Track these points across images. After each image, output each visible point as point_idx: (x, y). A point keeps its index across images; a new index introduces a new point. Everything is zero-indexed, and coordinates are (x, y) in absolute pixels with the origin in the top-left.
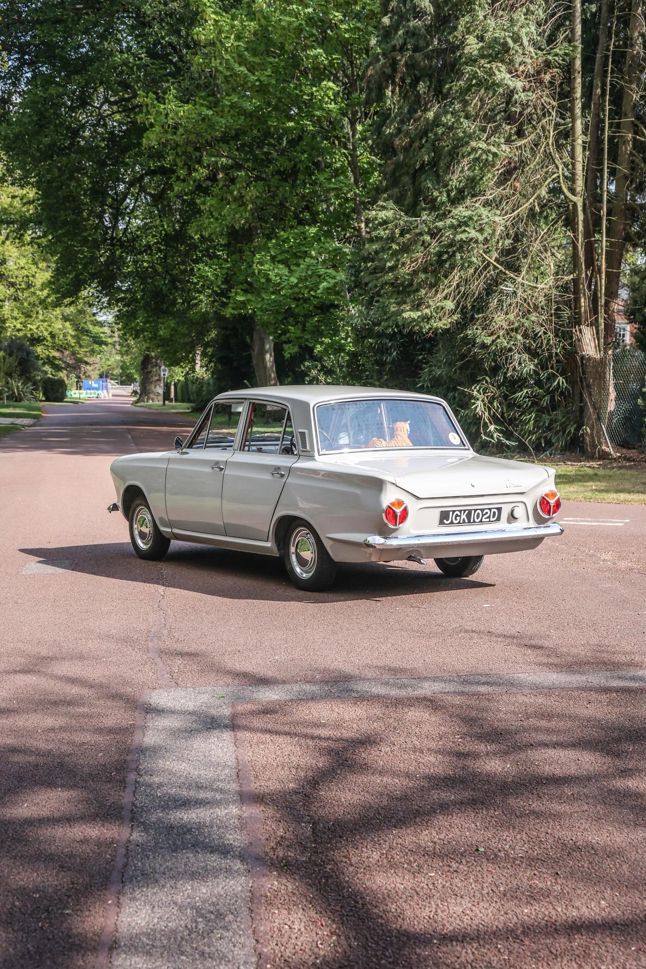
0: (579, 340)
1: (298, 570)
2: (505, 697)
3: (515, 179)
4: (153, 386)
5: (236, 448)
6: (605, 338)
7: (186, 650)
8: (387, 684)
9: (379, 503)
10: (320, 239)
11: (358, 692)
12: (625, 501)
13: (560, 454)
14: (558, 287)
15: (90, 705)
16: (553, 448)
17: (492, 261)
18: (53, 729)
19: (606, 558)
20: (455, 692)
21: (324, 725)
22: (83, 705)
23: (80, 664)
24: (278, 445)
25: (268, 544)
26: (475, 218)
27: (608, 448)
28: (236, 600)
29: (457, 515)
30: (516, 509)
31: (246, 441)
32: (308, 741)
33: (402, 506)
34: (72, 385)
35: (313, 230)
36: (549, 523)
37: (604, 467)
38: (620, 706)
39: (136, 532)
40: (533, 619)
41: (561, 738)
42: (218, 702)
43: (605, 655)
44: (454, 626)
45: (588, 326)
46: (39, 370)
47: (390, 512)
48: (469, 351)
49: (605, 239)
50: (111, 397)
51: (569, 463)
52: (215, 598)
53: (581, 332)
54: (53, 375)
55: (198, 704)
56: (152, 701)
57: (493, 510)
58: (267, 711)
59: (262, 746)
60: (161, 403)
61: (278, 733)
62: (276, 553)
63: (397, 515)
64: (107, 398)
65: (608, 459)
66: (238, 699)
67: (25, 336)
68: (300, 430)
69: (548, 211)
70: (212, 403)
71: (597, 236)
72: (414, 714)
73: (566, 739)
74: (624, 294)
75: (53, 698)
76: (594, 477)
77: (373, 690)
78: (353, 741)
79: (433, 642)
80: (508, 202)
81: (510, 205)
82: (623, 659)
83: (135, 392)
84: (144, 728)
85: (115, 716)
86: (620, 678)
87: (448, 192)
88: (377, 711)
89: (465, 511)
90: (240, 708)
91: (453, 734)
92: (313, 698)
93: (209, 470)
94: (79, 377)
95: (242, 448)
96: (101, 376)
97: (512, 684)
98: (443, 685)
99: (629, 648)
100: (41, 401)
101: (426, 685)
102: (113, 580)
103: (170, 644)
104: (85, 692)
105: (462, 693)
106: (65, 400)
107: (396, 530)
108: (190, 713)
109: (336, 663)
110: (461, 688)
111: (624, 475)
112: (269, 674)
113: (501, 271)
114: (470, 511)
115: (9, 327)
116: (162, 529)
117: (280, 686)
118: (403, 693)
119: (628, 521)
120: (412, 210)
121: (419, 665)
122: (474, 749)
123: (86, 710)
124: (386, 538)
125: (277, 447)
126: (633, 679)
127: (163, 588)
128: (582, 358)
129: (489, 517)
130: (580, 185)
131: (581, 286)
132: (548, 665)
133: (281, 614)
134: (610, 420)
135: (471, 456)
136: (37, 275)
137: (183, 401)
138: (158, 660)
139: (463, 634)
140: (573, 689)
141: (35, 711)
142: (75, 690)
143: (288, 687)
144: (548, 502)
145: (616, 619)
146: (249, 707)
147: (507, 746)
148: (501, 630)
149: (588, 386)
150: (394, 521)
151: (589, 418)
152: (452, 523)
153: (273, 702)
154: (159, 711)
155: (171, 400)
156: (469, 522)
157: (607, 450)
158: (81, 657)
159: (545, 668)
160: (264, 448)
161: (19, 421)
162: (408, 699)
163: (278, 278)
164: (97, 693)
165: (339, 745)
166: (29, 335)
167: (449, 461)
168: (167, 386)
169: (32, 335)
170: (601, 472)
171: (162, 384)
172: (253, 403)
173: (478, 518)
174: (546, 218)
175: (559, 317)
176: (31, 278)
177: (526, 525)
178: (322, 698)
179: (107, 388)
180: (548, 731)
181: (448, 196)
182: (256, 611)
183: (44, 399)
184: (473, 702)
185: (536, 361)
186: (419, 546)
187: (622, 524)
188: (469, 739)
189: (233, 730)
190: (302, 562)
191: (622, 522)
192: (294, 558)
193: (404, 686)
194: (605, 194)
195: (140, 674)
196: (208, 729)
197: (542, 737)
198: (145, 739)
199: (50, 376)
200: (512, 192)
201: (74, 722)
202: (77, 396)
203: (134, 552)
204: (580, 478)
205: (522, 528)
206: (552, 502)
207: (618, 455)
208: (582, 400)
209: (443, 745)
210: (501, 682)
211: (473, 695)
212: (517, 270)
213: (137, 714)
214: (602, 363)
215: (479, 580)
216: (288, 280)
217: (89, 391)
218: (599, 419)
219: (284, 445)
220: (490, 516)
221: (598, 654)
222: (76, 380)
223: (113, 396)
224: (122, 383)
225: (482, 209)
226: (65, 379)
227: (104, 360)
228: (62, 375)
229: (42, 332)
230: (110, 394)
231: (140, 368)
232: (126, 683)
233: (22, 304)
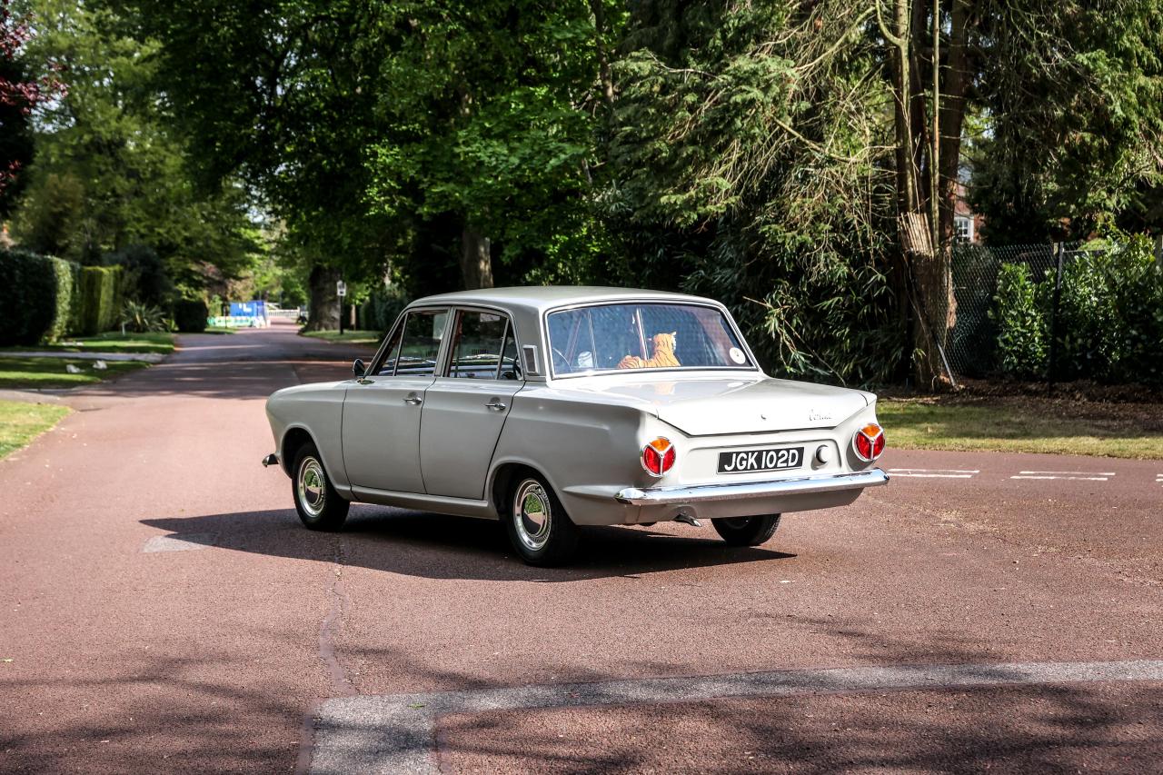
0: (906, 232)
1: (525, 538)
2: (813, 702)
3: (816, 16)
4: (325, 309)
5: (438, 373)
6: (942, 229)
7: (371, 645)
8: (649, 685)
9: (635, 443)
10: (551, 103)
11: (609, 696)
12: (972, 447)
13: (881, 388)
14: (875, 160)
15: (237, 721)
16: (872, 379)
17: (786, 127)
18: (184, 754)
19: (949, 519)
20: (743, 695)
21: (563, 741)
22: (227, 721)
23: (223, 667)
24: (495, 370)
25: (484, 504)
26: (761, 73)
27: (948, 378)
28: (441, 581)
29: (742, 459)
30: (823, 449)
31: (452, 364)
32: (540, 762)
33: (667, 445)
34: (215, 309)
35: (542, 91)
36: (869, 469)
37: (943, 403)
38: (973, 710)
39: (302, 493)
40: (850, 598)
41: (891, 754)
42: (415, 713)
43: (950, 644)
44: (741, 609)
45: (917, 212)
46: (169, 289)
47: (651, 454)
48: (758, 248)
49: (937, 95)
50: (269, 325)
51: (895, 399)
52: (411, 579)
53: (907, 221)
54: (188, 296)
55: (388, 716)
56: (324, 714)
57: (791, 452)
58: (485, 723)
59: (476, 770)
60: (338, 331)
61: (498, 753)
62: (494, 516)
63: (660, 459)
64: (263, 327)
65: (949, 393)
66: (441, 709)
67: (151, 244)
68: (526, 346)
69: (860, 60)
70: (405, 313)
71: (927, 93)
72: (686, 725)
73: (897, 754)
74: (965, 175)
75: (186, 713)
76: (930, 417)
77: (630, 693)
78: (602, 762)
79: (711, 630)
80: (805, 48)
81: (810, 50)
82: (974, 648)
83: (302, 319)
84: (313, 749)
85: (272, 736)
86: (971, 673)
87: (724, 33)
88: (636, 721)
89: (753, 452)
90: (445, 721)
91: (742, 750)
92: (547, 706)
93: (401, 404)
94: (224, 299)
95: (447, 373)
96: (255, 297)
97: (822, 683)
98: (726, 686)
99: (983, 635)
100: (173, 331)
101: (703, 686)
102: (270, 558)
103: (348, 639)
104: (229, 704)
105: (754, 697)
106: (206, 330)
107: (659, 479)
108: (376, 729)
109: (579, 659)
110: (752, 690)
111: (971, 413)
112: (487, 675)
113: (798, 140)
114: (760, 453)
115: (130, 232)
116: (338, 487)
117: (502, 691)
118: (672, 697)
119: (977, 472)
120: (675, 59)
121: (693, 660)
122: (770, 769)
123: (231, 727)
124: (645, 491)
125: (495, 373)
126: (989, 674)
127: (339, 566)
128: (911, 255)
129: (786, 461)
130: (904, 22)
131: (907, 160)
132: (872, 658)
133: (502, 597)
134: (950, 339)
135: (760, 380)
136: (167, 160)
137: (368, 328)
138: (332, 660)
139: (754, 619)
140: (906, 689)
141: (160, 730)
142: (216, 702)
143: (512, 691)
144: (867, 440)
145: (965, 597)
146: (459, 719)
147: (816, 764)
148: (805, 613)
149: (919, 294)
150: (656, 467)
151: (922, 338)
152: (736, 469)
153: (491, 712)
154: (334, 727)
155: (351, 328)
156: (759, 467)
157: (946, 380)
158: (225, 658)
159: (867, 662)
160: (476, 374)
161: (141, 357)
162: (679, 705)
163: (493, 159)
164: (247, 705)
165: (584, 768)
166: (157, 243)
167: (730, 385)
168: (346, 310)
169: (160, 241)
170: (939, 410)
171: (339, 306)
172: (462, 311)
173: (771, 462)
174: (858, 69)
175: (877, 200)
176: (159, 165)
177: (838, 471)
178: (559, 705)
179: (263, 313)
180: (873, 744)
181: (724, 37)
182: (467, 594)
183: (177, 329)
184: (768, 707)
185: (848, 260)
186: (690, 501)
187: (969, 476)
188: (764, 755)
189: (436, 750)
190: (531, 527)
191: (970, 474)
192: (519, 521)
193: (673, 688)
194: (938, 34)
195: (307, 679)
196: (402, 749)
197: (865, 752)
198: (314, 764)
199: (186, 298)
200: (811, 35)
201: (214, 743)
202: (223, 324)
203: (299, 521)
204: (911, 417)
205: (833, 475)
206: (873, 439)
207: (962, 386)
208: (910, 312)
209: (729, 765)
210: (807, 680)
211: (768, 698)
212: (820, 139)
213: (301, 731)
214: (937, 263)
215: (775, 549)
216: (507, 161)
217: (238, 318)
218: (935, 339)
219: (504, 369)
220: (788, 459)
221: (940, 643)
222: (221, 303)
223: (273, 323)
224: (284, 306)
225: (769, 60)
226: (206, 301)
227: (259, 275)
228: (203, 294)
229: (174, 237)
230: (269, 322)
231: (308, 284)
232: (288, 691)
233: (147, 199)
